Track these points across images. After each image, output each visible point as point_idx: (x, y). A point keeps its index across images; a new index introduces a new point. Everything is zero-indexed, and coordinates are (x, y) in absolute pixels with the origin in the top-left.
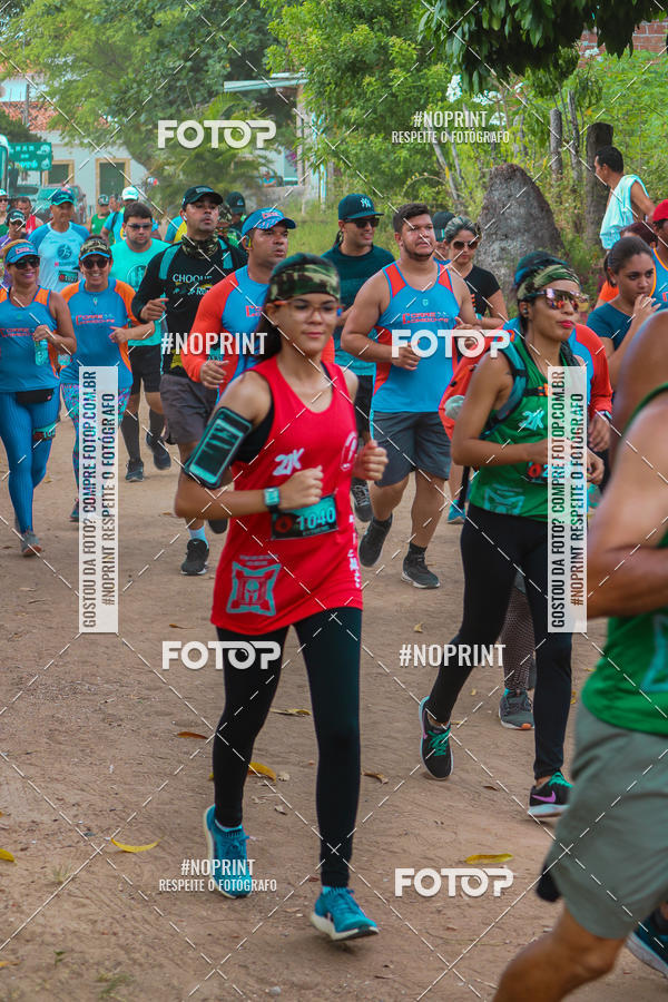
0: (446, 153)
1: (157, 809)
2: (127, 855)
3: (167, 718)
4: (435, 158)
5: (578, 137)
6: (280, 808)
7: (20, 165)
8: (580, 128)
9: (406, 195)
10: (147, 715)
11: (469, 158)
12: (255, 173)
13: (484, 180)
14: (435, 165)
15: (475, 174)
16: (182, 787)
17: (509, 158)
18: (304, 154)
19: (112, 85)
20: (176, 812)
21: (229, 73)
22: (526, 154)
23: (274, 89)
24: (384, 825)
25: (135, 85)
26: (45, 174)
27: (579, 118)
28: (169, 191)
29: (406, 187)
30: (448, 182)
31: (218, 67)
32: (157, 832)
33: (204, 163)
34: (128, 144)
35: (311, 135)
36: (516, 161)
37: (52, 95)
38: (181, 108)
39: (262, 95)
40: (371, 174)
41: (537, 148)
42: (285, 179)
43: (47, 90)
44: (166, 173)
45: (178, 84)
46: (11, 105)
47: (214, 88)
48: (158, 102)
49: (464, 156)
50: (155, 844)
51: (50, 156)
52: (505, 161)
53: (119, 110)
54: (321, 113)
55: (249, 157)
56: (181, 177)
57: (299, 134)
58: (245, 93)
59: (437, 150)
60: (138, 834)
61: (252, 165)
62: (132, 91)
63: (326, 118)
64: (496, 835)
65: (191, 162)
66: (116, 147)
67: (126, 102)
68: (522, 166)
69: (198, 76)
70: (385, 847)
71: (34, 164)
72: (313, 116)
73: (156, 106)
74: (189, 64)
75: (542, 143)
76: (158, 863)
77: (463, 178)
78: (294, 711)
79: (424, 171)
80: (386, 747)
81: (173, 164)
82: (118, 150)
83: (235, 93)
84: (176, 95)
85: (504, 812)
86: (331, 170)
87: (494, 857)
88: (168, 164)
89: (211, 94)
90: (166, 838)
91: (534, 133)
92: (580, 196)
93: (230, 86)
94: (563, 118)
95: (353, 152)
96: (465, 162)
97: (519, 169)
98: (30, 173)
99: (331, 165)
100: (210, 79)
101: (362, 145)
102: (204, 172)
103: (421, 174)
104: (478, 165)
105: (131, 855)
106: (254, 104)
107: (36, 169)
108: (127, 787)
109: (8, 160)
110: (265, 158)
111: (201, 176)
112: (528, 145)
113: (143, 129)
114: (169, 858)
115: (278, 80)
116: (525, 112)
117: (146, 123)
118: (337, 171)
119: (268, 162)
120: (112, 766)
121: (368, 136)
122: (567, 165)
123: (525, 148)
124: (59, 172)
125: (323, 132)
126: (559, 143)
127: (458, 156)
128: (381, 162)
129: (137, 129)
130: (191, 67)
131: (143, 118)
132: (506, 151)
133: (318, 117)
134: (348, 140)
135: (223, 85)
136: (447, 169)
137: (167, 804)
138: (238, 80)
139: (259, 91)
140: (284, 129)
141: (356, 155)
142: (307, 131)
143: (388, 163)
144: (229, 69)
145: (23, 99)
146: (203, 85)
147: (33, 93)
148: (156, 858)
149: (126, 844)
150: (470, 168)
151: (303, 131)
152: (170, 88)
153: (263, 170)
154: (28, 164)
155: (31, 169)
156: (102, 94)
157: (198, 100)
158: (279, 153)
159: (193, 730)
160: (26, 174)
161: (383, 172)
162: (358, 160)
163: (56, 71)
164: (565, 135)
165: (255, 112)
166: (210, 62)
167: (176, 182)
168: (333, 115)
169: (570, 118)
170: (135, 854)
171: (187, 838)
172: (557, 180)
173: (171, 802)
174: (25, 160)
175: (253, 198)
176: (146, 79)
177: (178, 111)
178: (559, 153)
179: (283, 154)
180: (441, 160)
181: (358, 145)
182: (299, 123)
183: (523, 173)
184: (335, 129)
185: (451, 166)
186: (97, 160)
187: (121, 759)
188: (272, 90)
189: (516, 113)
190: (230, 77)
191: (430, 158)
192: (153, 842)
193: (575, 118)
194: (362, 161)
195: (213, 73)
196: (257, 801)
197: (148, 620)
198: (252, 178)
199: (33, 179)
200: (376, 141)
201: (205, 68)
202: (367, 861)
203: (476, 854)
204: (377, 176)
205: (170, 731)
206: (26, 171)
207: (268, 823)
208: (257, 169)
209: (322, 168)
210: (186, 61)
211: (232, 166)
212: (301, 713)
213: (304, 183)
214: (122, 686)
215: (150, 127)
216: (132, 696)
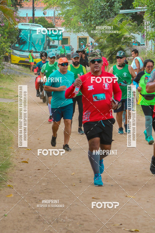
7: (51, 38)
10: (82, 231)
12: (130, 42)
19: (83, 11)
21: (122, 7)
23: (137, 12)
25: (90, 11)
26: (60, 42)
28: (101, 47)
31: (118, 5)
33: (113, 38)
37: (62, 14)
38: (105, 19)
39: (133, 14)
43: (61, 12)
45: (105, 11)
46: (49, 18)
47: (117, 12)
48: (98, 17)
51: (62, 35)
53: (85, 20)
55: (129, 36)
56: (106, 43)
57: (145, 28)
58: (127, 14)
62: (89, 13)
65: (109, 38)
66: (84, 32)
67: (87, 17)
69: (111, 8)
71: (56, 38)
73: (97, 18)
74: (108, 4)
81: (103, 38)
83: (124, 14)
84: (103, 14)
89: (116, 14)
93: (122, 11)
98: (55, 41)
100: (115, 9)
102: (113, 41)
106: (130, 18)
107: (57, 40)
109: (47, 37)
111: (112, 42)
113: (93, 26)
115: (138, 9)
124: (65, 41)
129: (90, 26)
130: (109, 5)
131: (93, 22)
135: (119, 11)
138: (125, 9)
139: (132, 13)
144: (122, 6)
145: (53, 16)
146: (113, 11)
147: (56, 13)
151: (146, 27)
152: (102, 12)
153: (133, 40)
154: (54, 38)
155: (55, 40)
156: (79, 14)
157: (111, 16)
160: (54, 41)
163: (63, 6)
165: (130, 21)
166: (115, 3)
167: (103, 45)
174: (53, 36)
175: (130, 50)
176: (93, 9)
177: (105, 20)
182: (145, 24)
186: (78, 37)
188: (136, 13)
190: (122, 9)
195: (116, 7)
199: (56, 43)
201: (114, 5)
206: (54, 40)
208: (130, 40)
210: (107, 3)
211: (123, 39)
212: (136, 231)
213: (147, 45)
214: (74, 220)
215: (95, 25)
216: (77, 224)
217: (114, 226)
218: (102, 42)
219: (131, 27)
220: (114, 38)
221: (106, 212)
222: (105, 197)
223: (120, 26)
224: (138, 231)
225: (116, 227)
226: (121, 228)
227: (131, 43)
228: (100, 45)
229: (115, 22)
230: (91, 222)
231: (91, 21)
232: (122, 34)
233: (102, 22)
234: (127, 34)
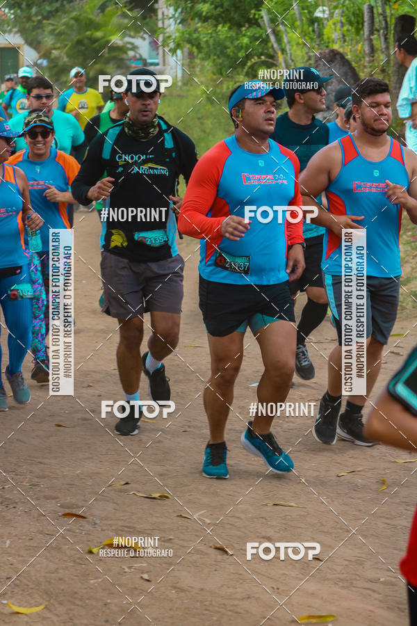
0: (279, 40)
1: (45, 577)
2: (20, 615)
3: (53, 501)
4: (270, 45)
5: (387, 28)
6: (146, 576)
8: (388, 19)
9: (247, 74)
11: (298, 44)
12: (125, 56)
13: (311, 62)
14: (271, 50)
15: (303, 57)
16: (66, 558)
17: (330, 45)
18: (164, 41)
20: (60, 579)
22: (345, 41)
24: (231, 590)
27: (388, 12)
28: (55, 70)
29: (246, 68)
30: (280, 64)
32: (45, 596)
34: (22, 32)
35: (170, 25)
36: (336, 47)
40: (219, 57)
41: (353, 36)
42: (149, 61)
44: (53, 56)
49: (294, 43)
50: (42, 607)
52: (327, 47)
53: (15, 3)
54: (178, 7)
55: (120, 43)
56: (65, 59)
57: (160, 24)
59: (272, 38)
60: (29, 598)
61: (122, 49)
63: (182, 12)
64: (322, 598)
65: (73, 47)
66: (12, 35)
68: (341, 50)
70: (232, 608)
72: (171, 10)
75: (358, 31)
76: (45, 622)
77: (293, 61)
78: (157, 495)
79: (262, 54)
80: (231, 524)
81: (59, 48)
82: (14, 37)
85: (328, 580)
86: (186, 54)
87: (321, 617)
88: (55, 49)
90: (52, 601)
91: (351, 23)
92: (389, 75)
94: (375, 11)
95: (205, 39)
96: (295, 47)
97: (339, 53)
99: (186, 50)
101: (211, 33)
102: (83, 54)
103: (259, 58)
104: (305, 50)
105: (23, 616)
108: (21, 559)
110: (132, 44)
112: (345, 33)
114: (55, 619)
116: (343, 6)
117: (36, 14)
118: (191, 55)
119: (134, 48)
120: (8, 542)
121: (216, 26)
122: (378, 49)
123: (344, 36)
125: (180, 23)
126: (371, 33)
127: (289, 42)
128: (226, 48)
129: (29, 18)
131: (34, 10)
132: (328, 38)
133: (176, 10)
134: (200, 29)
136: (280, 53)
137: (53, 573)
140: (148, 20)
141: (207, 41)
142: (166, 22)
143: (232, 49)
148: (44, 618)
149: (20, 606)
150: (299, 53)
151: (163, 23)
153: (131, 53)
158: (144, 39)
159: (74, 511)
161: (229, 56)
162: (208, 46)
164: (377, 26)
165: (125, 7)
167: (60, 63)
168: (188, 9)
169: (380, 11)
170: (26, 614)
171: (69, 601)
172: (370, 62)
173: (56, 571)
177: (62, 5)
178: (371, 40)
179: (147, 42)
180: (275, 46)
181: (208, 33)
182: (160, 16)
183: (342, 56)
184: (189, 21)
185: (283, 51)
187: (16, 536)
189: (336, 7)
191: (266, 44)
192: (41, 604)
193: (384, 11)
194: (212, 47)
196: (127, 570)
197: (39, 420)
198: (122, 60)
200: (223, 30)
202: (216, 621)
203: (306, 614)
204: (223, 58)
205: (55, 512)
207: (136, 588)
208: (126, 53)
209: (179, 52)
211: (106, 50)
212: (163, 497)
213: (164, 65)
214: (17, 475)
215: (39, 18)
216: (24, 484)
217: (110, 488)
218: (57, 58)
219: (126, 21)
220: (86, 49)
221: (90, 456)
222: (85, 422)
223: (99, 19)
224: (167, 497)
225: (115, 490)
226: (125, 491)
227: (127, 60)
228: (52, 65)
229: (88, 10)
230: (56, 478)
231: (29, 6)
232: (106, 39)
233: (57, 10)
234: (116, 39)
